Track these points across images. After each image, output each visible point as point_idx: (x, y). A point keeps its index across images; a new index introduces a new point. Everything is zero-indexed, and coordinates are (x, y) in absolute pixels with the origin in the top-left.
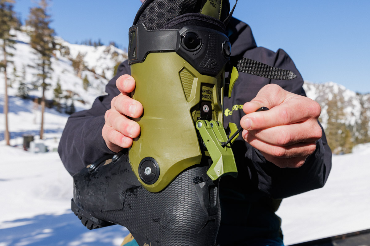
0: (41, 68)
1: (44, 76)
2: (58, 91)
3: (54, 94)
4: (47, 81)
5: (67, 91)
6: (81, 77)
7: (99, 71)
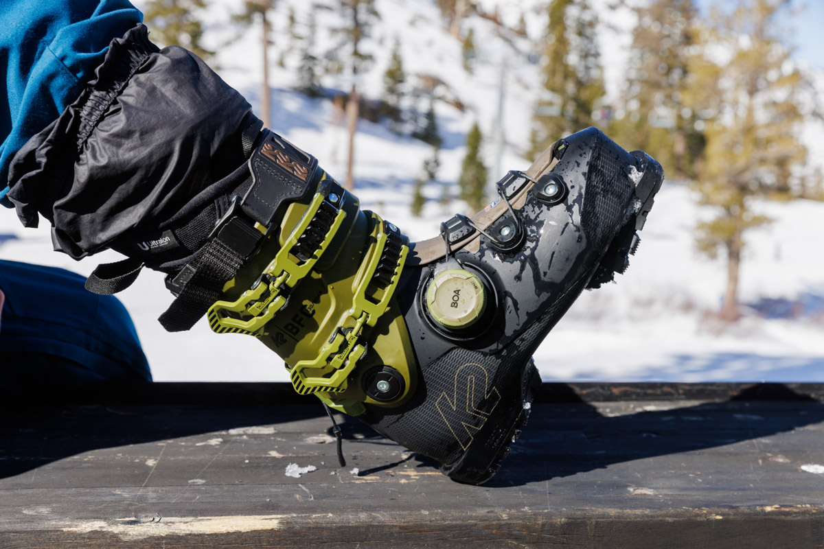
0: (349, 11)
1: (358, 32)
2: (395, 75)
3: (385, 82)
4: (365, 46)
5: (419, 76)
6: (458, 36)
7: (511, 20)
